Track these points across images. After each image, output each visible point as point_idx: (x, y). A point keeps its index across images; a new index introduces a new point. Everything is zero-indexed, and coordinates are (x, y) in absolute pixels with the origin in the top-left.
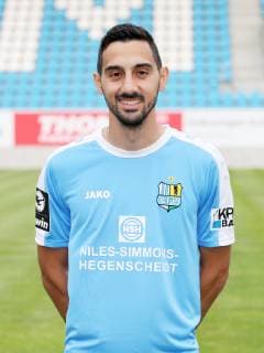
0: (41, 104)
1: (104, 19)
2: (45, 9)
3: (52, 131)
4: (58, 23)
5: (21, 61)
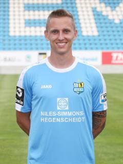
0: (108, 48)
1: (118, 15)
2: (93, 11)
3: (117, 59)
4: (101, 17)
5: (92, 32)
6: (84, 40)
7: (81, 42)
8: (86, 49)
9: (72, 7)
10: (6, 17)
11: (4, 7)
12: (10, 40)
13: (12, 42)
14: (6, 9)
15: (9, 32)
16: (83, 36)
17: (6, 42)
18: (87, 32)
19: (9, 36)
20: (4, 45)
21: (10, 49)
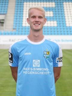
6: (67, 29)
7: (65, 30)
8: (68, 34)
9: (61, 9)
10: (21, 15)
11: (20, 9)
12: (22, 29)
13: (24, 30)
14: (22, 10)
15: (22, 24)
16: (66, 27)
17: (20, 30)
18: (69, 24)
19: (22, 26)
20: (19, 31)
21: (22, 34)
